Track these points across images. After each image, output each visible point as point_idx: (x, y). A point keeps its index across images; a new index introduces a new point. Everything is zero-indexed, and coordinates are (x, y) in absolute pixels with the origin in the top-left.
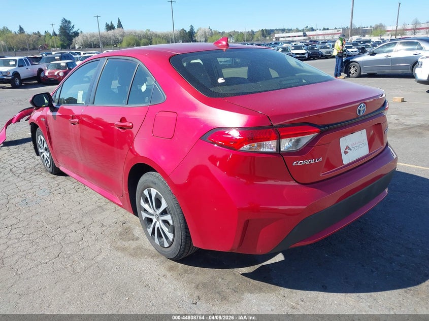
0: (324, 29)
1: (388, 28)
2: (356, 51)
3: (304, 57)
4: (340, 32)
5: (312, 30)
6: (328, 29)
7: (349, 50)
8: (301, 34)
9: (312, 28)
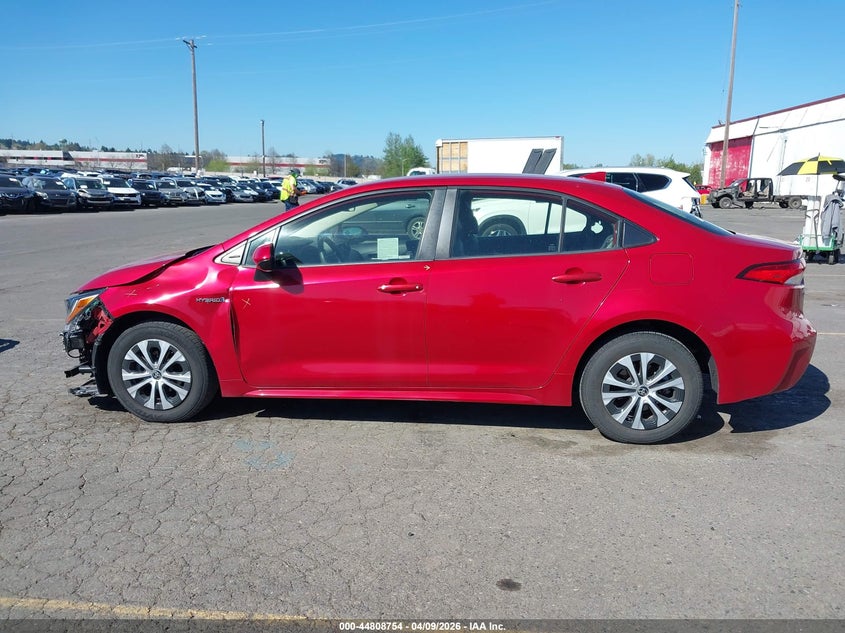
0: (105, 149)
1: (231, 159)
2: (219, 196)
3: (134, 202)
4: (141, 158)
5: (78, 148)
6: (113, 150)
7: (208, 193)
8: (60, 154)
9: (77, 145)
